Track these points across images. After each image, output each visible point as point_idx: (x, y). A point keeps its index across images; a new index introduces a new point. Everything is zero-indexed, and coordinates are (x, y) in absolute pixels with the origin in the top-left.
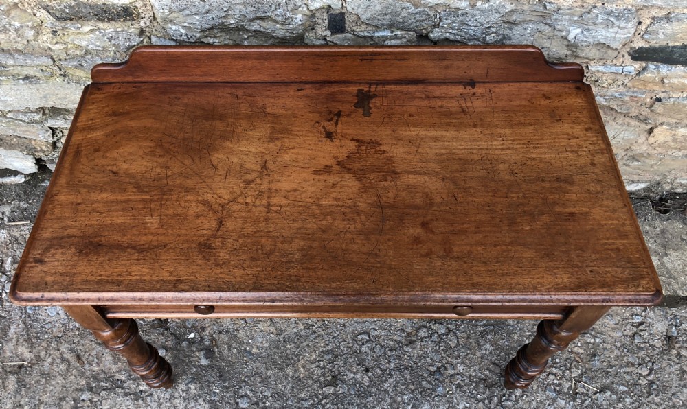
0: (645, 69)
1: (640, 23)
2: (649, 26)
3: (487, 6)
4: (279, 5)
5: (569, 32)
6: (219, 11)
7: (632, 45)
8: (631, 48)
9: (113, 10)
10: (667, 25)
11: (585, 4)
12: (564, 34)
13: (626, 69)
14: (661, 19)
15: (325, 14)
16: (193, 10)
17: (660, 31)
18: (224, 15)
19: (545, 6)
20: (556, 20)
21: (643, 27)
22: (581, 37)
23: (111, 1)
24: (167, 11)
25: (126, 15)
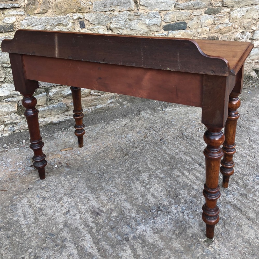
0: (168, 33)
1: (161, 17)
2: (164, 17)
3: (123, 13)
4: (64, 18)
5: (146, 21)
6: (45, 23)
7: (162, 25)
8: (163, 26)
9: (7, 27)
10: (168, 16)
11: (147, 12)
12: (145, 22)
13: (164, 34)
14: (166, 15)
15: (78, 22)
16: (36, 23)
17: (167, 18)
18: (46, 24)
19: (138, 13)
20: (142, 17)
21: (163, 18)
22: (150, 22)
23: (6, 22)
24: (26, 25)
25: (11, 29)
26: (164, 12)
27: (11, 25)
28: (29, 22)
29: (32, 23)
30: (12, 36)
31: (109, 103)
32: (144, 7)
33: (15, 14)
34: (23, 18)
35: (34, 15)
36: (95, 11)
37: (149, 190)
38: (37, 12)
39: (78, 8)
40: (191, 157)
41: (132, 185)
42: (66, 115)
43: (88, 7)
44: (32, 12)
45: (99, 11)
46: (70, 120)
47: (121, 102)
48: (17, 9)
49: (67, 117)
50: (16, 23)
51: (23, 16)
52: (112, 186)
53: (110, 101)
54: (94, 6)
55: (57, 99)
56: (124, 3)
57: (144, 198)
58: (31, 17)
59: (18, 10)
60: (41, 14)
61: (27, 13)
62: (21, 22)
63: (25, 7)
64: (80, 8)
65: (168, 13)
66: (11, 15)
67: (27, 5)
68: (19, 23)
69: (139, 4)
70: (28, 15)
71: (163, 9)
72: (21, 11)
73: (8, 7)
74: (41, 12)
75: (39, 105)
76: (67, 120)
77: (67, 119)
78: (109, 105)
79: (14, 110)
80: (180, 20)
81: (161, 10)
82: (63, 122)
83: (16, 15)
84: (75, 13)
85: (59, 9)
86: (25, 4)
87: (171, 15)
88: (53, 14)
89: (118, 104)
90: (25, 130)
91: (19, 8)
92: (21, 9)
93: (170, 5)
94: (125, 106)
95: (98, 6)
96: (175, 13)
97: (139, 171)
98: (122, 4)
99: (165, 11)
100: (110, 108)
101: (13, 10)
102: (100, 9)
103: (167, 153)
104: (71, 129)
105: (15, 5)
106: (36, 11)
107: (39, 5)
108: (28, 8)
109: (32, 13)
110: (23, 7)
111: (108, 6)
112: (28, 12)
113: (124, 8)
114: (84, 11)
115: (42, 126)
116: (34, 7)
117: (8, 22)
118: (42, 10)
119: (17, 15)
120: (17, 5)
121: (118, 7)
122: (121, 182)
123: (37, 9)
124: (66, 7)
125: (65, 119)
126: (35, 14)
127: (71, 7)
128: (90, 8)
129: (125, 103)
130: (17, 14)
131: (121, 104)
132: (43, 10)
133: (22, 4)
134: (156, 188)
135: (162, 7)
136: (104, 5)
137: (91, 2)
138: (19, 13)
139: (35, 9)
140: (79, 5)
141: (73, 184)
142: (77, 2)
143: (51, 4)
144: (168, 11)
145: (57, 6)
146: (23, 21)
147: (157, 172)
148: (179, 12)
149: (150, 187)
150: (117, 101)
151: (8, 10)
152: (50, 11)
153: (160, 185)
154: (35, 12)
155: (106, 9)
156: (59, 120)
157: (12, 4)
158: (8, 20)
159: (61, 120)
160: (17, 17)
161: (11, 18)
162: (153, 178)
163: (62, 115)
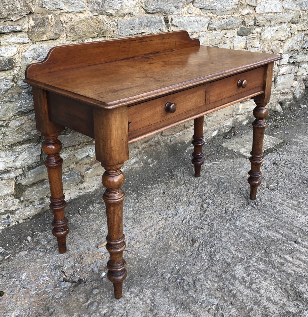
10: (201, 39)
23: (3, 55)
24: (31, 59)
25: (9, 65)
26: (196, 35)
27: (9, 59)
28: (35, 54)
29: (39, 56)
30: (10, 77)
31: (132, 163)
32: (176, 27)
33: (15, 41)
34: (27, 48)
35: (41, 42)
36: (121, 35)
37: (259, 293)
38: (47, 38)
39: (99, 31)
40: (279, 232)
41: (231, 287)
42: (79, 189)
43: (112, 29)
44: (39, 37)
45: (125, 35)
46: (85, 195)
47: (145, 160)
48: (17, 34)
49: (80, 191)
50: (17, 57)
51: (27, 44)
52: (206, 295)
53: (133, 161)
54: (119, 27)
55: (67, 167)
56: (155, 23)
57: (261, 307)
58: (37, 46)
59: (19, 35)
60: (52, 41)
61: (31, 40)
62: (23, 53)
63: (30, 30)
64: (103, 31)
65: (200, 35)
66: (9, 44)
67: (33, 27)
68: (20, 56)
69: (170, 23)
70: (33, 43)
71: (196, 30)
72: (23, 37)
73: (6, 32)
74: (51, 38)
75: (45, 178)
76: (81, 196)
77: (81, 194)
78: (132, 167)
79: (10, 191)
80: (213, 44)
81: (194, 31)
82: (76, 199)
83: (16, 44)
84: (95, 38)
85: (76, 33)
86: (30, 26)
87: (205, 38)
88: (67, 41)
89: (142, 164)
90: (25, 220)
91: (21, 32)
92: (23, 34)
93: (204, 25)
94: (151, 165)
95: (124, 27)
96: (208, 35)
97: (228, 265)
98: (153, 24)
99: (197, 32)
100: (133, 170)
101: (12, 36)
102: (127, 32)
103: (245, 231)
104: (92, 209)
105: (16, 28)
106: (45, 36)
107: (50, 27)
108: (34, 32)
109: (39, 40)
110: (26, 30)
111: (136, 28)
112: (34, 39)
113: (154, 30)
114: (107, 35)
115: (48, 210)
116: (42, 30)
117: (5, 55)
118: (53, 35)
119: (18, 43)
120: (19, 28)
121: (147, 28)
122: (213, 286)
123: (47, 34)
124: (84, 30)
125: (79, 194)
126: (43, 41)
127: (91, 30)
128: (114, 31)
129: (150, 161)
130: (19, 41)
131: (146, 163)
132: (56, 34)
133: (26, 26)
134: (266, 287)
135: (194, 27)
136: (131, 26)
137: (116, 22)
138: (22, 40)
139: (44, 33)
140: (101, 26)
141: (149, 301)
142: (99, 22)
143: (64, 25)
144: (201, 33)
145: (74, 28)
146: (27, 52)
147: (251, 262)
148: (213, 34)
149: (258, 287)
150: (142, 160)
151: (4, 35)
152: (63, 37)
153: (268, 281)
154: (43, 38)
155: (133, 31)
156: (70, 197)
157: (12, 27)
158: (5, 51)
159: (73, 197)
160: (18, 45)
161: (10, 48)
162: (252, 272)
163: (75, 190)
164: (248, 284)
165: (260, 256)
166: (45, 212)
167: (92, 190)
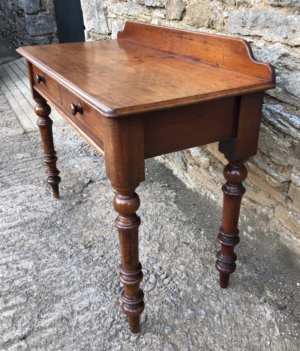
33: (158, 15)
34: (164, 22)
35: (172, 21)
36: (230, 31)
39: (208, 20)
45: (233, 32)
47: (244, 221)
54: (229, 20)
60: (177, 21)
64: (211, 20)
70: (168, 20)
74: (175, 18)
89: (240, 221)
90: (157, 160)
91: (161, 8)
92: (164, 11)
94: (244, 233)
95: (233, 21)
98: (273, 25)
102: (235, 28)
107: (173, 7)
111: (249, 25)
112: (169, 16)
114: (216, 28)
121: (267, 31)
123: (173, 13)
127: (203, 17)
128: (224, 24)
129: (249, 229)
138: (161, 15)
140: (209, 14)
142: (208, 9)
151: (156, 9)
155: (244, 29)
158: (154, 22)
160: (160, 19)
162: (18, 273)
163: (181, 171)
164: (10, 264)
165: (31, 288)
166: (164, 167)
167: (188, 186)
